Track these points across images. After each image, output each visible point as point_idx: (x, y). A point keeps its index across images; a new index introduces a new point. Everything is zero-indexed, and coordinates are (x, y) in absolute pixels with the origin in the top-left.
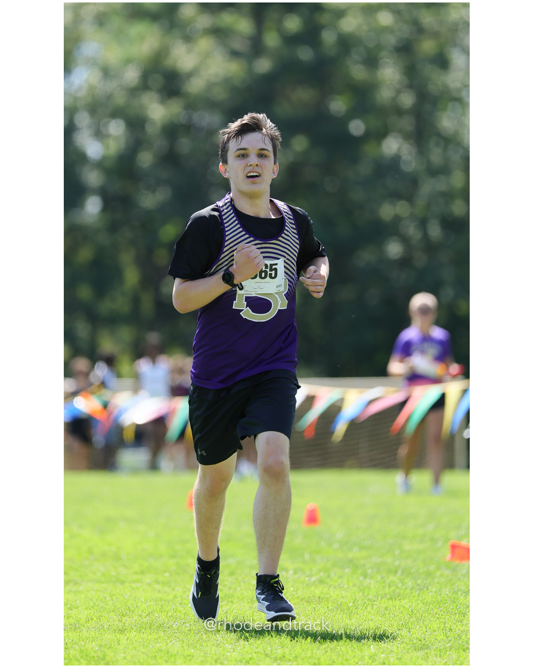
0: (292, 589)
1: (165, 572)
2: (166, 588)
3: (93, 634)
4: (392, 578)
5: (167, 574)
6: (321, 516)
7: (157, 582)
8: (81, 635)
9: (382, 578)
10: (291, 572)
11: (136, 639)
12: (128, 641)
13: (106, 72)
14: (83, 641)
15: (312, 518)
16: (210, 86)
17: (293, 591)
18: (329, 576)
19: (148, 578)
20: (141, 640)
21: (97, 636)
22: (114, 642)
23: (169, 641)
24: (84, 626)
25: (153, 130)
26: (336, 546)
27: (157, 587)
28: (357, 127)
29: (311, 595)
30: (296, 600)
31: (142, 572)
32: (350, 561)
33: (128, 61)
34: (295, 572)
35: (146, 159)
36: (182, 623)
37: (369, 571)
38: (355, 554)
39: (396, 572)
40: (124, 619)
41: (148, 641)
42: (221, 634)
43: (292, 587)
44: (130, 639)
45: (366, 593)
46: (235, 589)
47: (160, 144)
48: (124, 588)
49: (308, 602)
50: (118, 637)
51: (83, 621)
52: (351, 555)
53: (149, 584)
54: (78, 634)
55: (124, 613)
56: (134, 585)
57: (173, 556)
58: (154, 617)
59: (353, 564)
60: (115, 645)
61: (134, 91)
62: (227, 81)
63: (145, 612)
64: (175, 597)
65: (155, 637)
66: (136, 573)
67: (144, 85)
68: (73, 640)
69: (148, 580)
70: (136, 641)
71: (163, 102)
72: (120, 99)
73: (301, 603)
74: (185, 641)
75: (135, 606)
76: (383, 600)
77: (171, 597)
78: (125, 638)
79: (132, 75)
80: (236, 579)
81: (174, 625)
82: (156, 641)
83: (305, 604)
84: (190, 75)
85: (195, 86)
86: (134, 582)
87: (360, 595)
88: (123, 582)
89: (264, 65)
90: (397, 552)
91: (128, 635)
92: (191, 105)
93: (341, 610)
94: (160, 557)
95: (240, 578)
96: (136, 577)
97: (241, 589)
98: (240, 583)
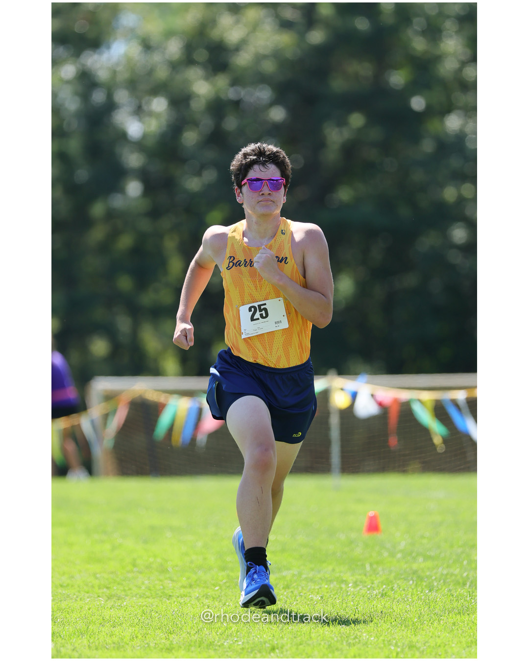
0: (352, 603)
1: (215, 586)
2: (217, 603)
4: (460, 591)
5: (217, 588)
6: (382, 525)
7: (207, 597)
9: (450, 590)
13: (147, 46)
15: (373, 526)
16: (259, 58)
18: (392, 589)
19: (196, 592)
24: (128, 644)
25: (197, 106)
26: (399, 555)
27: (206, 602)
28: (418, 103)
31: (191, 586)
32: (415, 572)
33: (169, 34)
34: (356, 584)
35: (190, 138)
36: (234, 641)
37: (435, 584)
38: (419, 564)
39: (464, 584)
40: (171, 637)
45: (432, 607)
47: (207, 123)
48: (171, 603)
51: (127, 639)
52: (415, 566)
53: (198, 598)
55: (172, 630)
56: (182, 600)
57: (223, 568)
58: (203, 635)
59: (417, 576)
61: (175, 66)
62: (277, 55)
63: (194, 630)
66: (185, 587)
67: (188, 59)
71: (207, 78)
72: (162, 73)
75: (183, 622)
76: (451, 615)
79: (174, 48)
80: (292, 592)
81: (225, 644)
84: (237, 49)
85: (243, 59)
86: (182, 596)
87: (426, 609)
88: (169, 597)
89: (317, 37)
90: (465, 562)
92: (239, 80)
93: (405, 626)
94: (210, 569)
95: (296, 592)
96: (183, 591)
97: (297, 604)
98: (296, 596)
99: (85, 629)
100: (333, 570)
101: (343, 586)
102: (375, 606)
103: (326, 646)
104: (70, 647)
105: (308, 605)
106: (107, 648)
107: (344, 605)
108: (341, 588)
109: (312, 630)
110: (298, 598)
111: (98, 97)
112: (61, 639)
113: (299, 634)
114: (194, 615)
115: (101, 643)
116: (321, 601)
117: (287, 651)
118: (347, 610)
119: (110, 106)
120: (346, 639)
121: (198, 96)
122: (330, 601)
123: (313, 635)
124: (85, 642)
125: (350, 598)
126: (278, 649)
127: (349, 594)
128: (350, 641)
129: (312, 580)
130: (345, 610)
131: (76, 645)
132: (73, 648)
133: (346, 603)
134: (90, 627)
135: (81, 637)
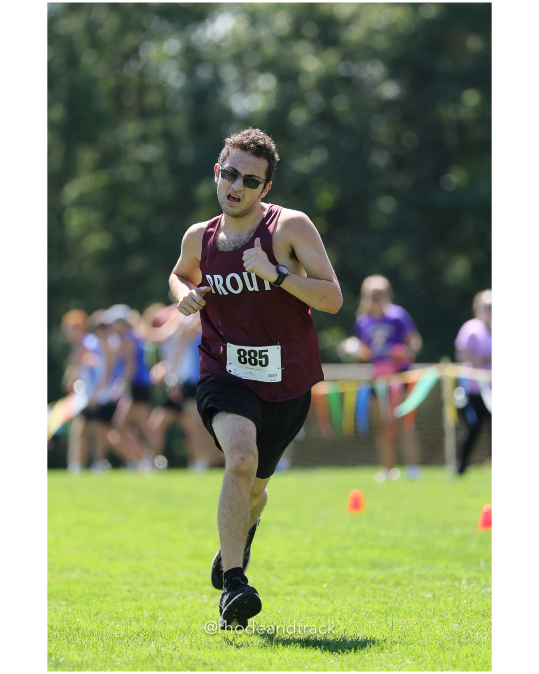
0: (465, 601)
1: (323, 582)
2: (324, 601)
3: (242, 653)
5: (325, 585)
7: (314, 594)
8: (228, 654)
10: (464, 582)
11: (290, 659)
12: (281, 661)
14: (231, 661)
15: (487, 521)
16: (372, 33)
17: (467, 603)
19: (303, 589)
20: (296, 660)
21: (247, 655)
22: (265, 662)
23: (326, 661)
25: (307, 83)
27: (314, 599)
29: (486, 609)
30: (470, 614)
31: (298, 583)
34: (469, 582)
35: (299, 116)
41: (304, 661)
42: (384, 653)
43: (466, 598)
44: (283, 658)
46: (402, 602)
47: (316, 100)
48: (276, 601)
49: (483, 616)
50: (270, 656)
53: (305, 596)
54: (225, 653)
56: (288, 598)
57: (332, 565)
60: (266, 666)
61: (283, 41)
62: (390, 29)
64: (334, 611)
65: (312, 656)
66: (291, 584)
67: (296, 34)
68: (219, 661)
69: (304, 592)
70: (290, 660)
71: (316, 54)
72: (270, 49)
73: (476, 617)
74: (345, 660)
75: (289, 621)
77: (329, 611)
78: (278, 657)
79: (282, 23)
80: (403, 590)
82: (313, 660)
83: (481, 618)
84: (349, 22)
85: (355, 34)
86: (288, 594)
88: (276, 594)
89: (431, 10)
91: (280, 654)
92: (350, 55)
94: (317, 566)
95: (407, 589)
96: (290, 589)
97: (408, 602)
98: (407, 594)
99: (187, 628)
100: (446, 567)
101: (457, 584)
102: (489, 605)
103: (437, 646)
104: (172, 647)
105: (420, 603)
106: (209, 648)
107: (457, 603)
108: (454, 586)
109: (423, 628)
110: (409, 596)
111: (204, 73)
112: (162, 638)
113: (409, 632)
114: (300, 614)
115: (204, 643)
116: (432, 599)
117: (396, 651)
118: (460, 608)
119: (217, 83)
120: (458, 638)
121: (307, 72)
122: (442, 598)
123: (423, 635)
124: (187, 641)
125: (463, 595)
126: (387, 648)
127: (462, 591)
128: (462, 640)
129: (423, 577)
130: (457, 608)
131: (178, 644)
132: (174, 648)
133: (459, 601)
134: (193, 626)
135: (182, 636)
